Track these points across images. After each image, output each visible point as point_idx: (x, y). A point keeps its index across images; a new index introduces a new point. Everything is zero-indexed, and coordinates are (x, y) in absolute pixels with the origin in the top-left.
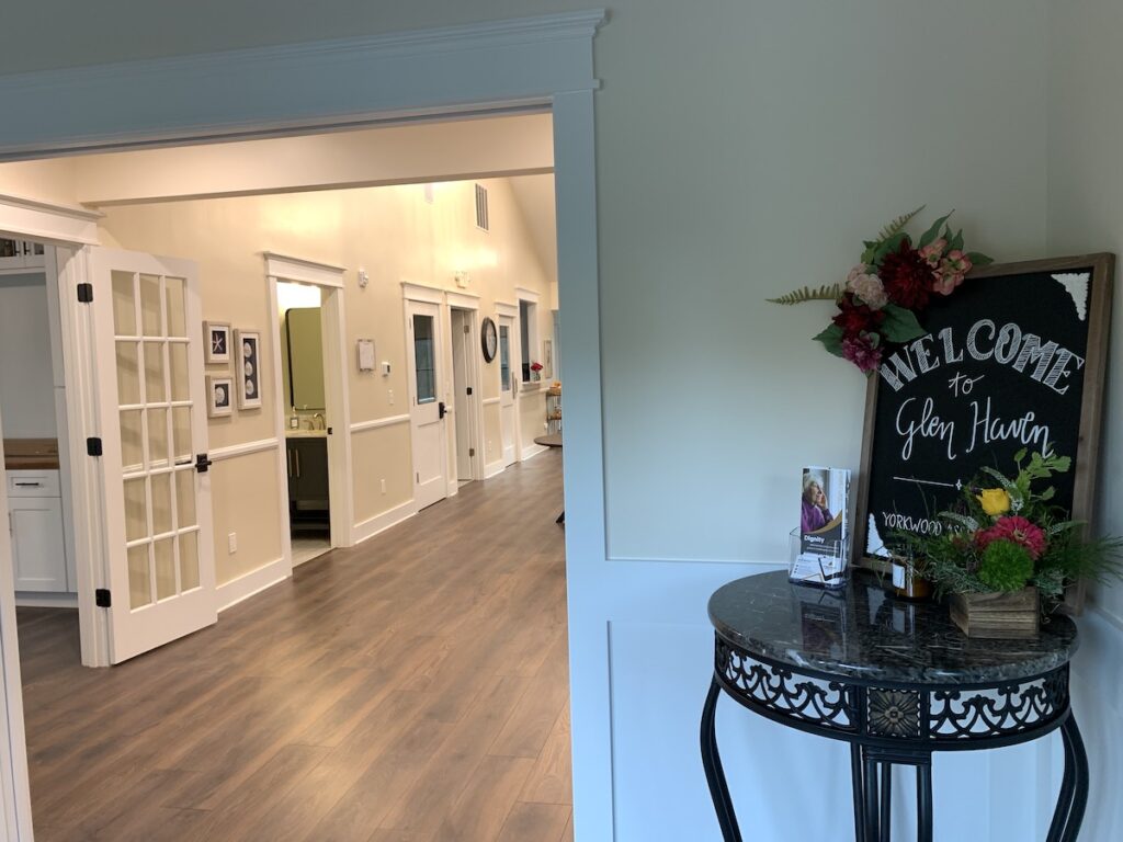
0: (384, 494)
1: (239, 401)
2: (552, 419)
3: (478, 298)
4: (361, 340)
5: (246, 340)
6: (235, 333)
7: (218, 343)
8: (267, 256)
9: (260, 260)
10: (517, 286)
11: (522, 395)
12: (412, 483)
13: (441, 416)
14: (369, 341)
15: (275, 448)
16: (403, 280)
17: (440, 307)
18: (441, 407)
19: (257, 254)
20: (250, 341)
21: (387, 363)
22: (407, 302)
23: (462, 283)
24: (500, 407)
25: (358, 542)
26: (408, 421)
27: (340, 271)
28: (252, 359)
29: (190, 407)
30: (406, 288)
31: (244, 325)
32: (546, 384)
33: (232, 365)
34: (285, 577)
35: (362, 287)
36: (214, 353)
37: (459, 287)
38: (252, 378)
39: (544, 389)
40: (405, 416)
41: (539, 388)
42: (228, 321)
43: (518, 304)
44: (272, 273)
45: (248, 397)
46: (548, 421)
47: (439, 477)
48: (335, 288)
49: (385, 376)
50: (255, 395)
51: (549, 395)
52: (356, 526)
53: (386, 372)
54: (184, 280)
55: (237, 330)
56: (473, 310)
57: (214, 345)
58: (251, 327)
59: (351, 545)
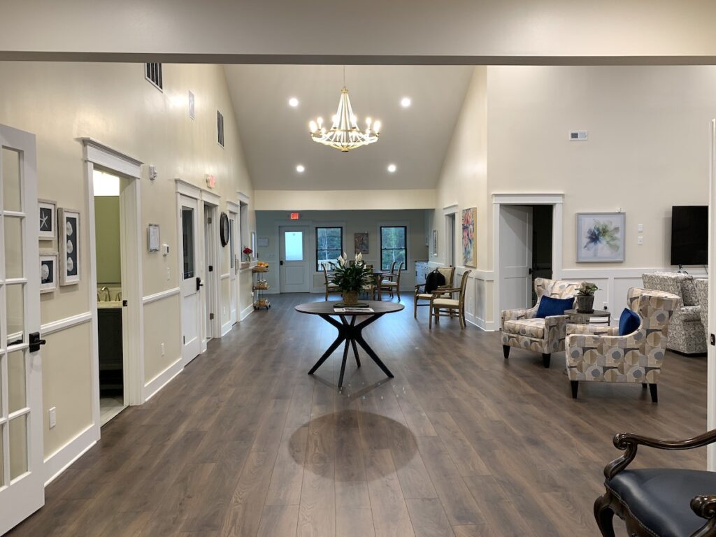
0: (163, 356)
1: (60, 278)
2: (256, 289)
3: (219, 197)
4: (150, 225)
5: (68, 219)
6: (59, 212)
7: (44, 220)
8: (86, 142)
9: (79, 145)
10: (239, 191)
11: (241, 271)
12: (180, 344)
13: (198, 289)
14: (156, 226)
15: (89, 321)
16: (177, 177)
17: (199, 201)
18: (198, 280)
19: (78, 139)
20: (72, 221)
21: (165, 245)
22: (179, 195)
23: (211, 184)
24: (229, 280)
25: (147, 400)
26: (178, 294)
27: (138, 163)
28: (73, 238)
29: (23, 284)
30: (179, 184)
31: (68, 205)
32: (253, 264)
33: (55, 243)
34: (95, 442)
35: (152, 179)
36: (41, 230)
37: (208, 187)
38: (73, 255)
39: (251, 267)
40: (177, 289)
41: (248, 267)
42: (54, 200)
43: (239, 204)
44: (90, 159)
45: (70, 273)
46: (253, 290)
47: (196, 338)
48: (134, 178)
49: (165, 255)
50: (73, 272)
51: (254, 271)
52: (146, 385)
53: (166, 252)
54: (20, 152)
55: (61, 209)
56: (216, 206)
57: (41, 221)
58: (72, 207)
59: (142, 403)
